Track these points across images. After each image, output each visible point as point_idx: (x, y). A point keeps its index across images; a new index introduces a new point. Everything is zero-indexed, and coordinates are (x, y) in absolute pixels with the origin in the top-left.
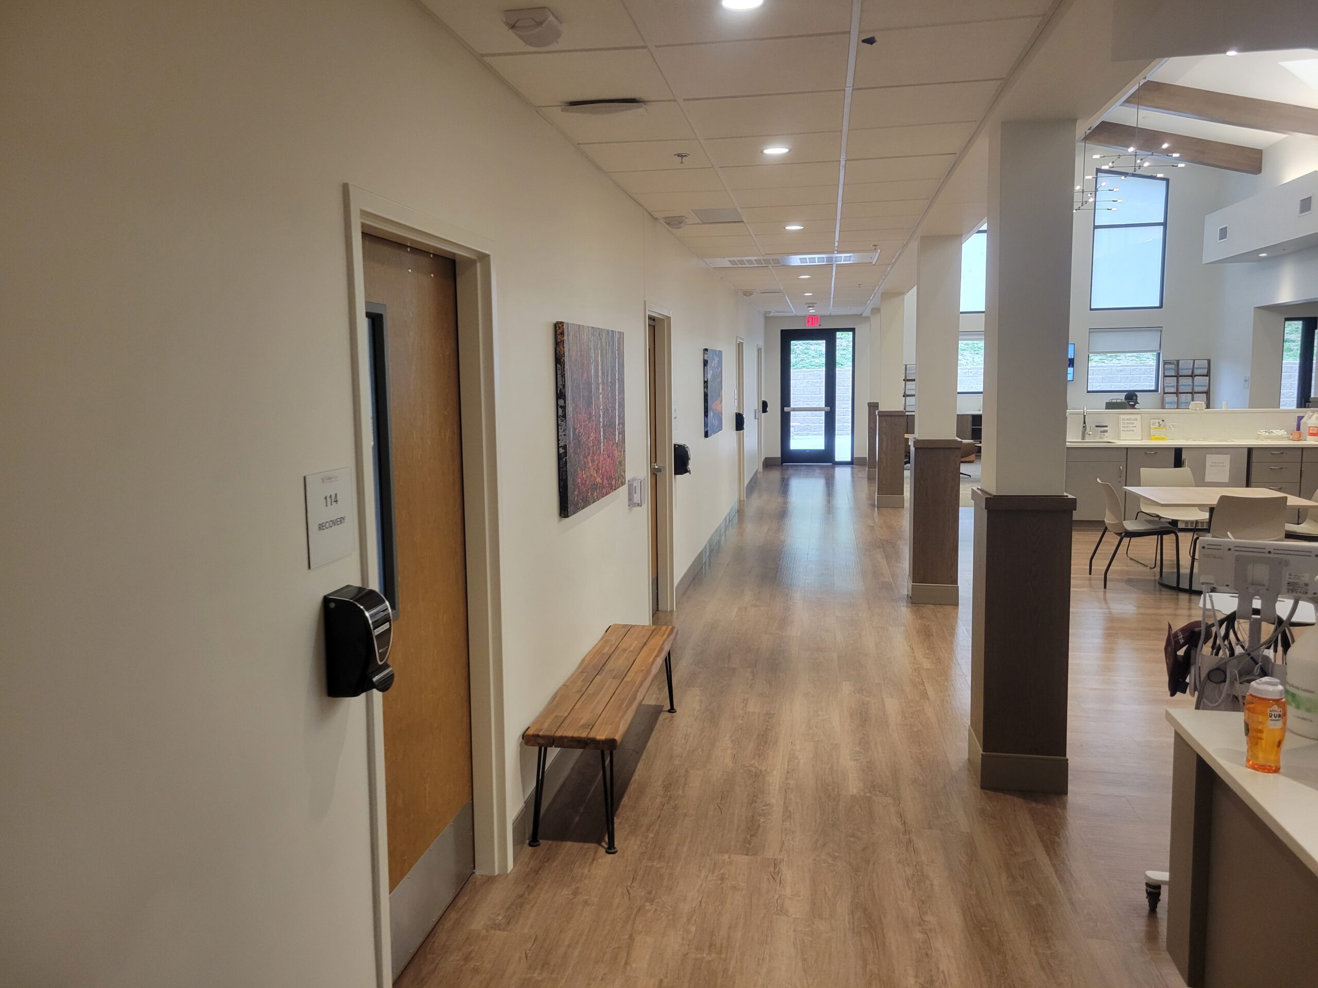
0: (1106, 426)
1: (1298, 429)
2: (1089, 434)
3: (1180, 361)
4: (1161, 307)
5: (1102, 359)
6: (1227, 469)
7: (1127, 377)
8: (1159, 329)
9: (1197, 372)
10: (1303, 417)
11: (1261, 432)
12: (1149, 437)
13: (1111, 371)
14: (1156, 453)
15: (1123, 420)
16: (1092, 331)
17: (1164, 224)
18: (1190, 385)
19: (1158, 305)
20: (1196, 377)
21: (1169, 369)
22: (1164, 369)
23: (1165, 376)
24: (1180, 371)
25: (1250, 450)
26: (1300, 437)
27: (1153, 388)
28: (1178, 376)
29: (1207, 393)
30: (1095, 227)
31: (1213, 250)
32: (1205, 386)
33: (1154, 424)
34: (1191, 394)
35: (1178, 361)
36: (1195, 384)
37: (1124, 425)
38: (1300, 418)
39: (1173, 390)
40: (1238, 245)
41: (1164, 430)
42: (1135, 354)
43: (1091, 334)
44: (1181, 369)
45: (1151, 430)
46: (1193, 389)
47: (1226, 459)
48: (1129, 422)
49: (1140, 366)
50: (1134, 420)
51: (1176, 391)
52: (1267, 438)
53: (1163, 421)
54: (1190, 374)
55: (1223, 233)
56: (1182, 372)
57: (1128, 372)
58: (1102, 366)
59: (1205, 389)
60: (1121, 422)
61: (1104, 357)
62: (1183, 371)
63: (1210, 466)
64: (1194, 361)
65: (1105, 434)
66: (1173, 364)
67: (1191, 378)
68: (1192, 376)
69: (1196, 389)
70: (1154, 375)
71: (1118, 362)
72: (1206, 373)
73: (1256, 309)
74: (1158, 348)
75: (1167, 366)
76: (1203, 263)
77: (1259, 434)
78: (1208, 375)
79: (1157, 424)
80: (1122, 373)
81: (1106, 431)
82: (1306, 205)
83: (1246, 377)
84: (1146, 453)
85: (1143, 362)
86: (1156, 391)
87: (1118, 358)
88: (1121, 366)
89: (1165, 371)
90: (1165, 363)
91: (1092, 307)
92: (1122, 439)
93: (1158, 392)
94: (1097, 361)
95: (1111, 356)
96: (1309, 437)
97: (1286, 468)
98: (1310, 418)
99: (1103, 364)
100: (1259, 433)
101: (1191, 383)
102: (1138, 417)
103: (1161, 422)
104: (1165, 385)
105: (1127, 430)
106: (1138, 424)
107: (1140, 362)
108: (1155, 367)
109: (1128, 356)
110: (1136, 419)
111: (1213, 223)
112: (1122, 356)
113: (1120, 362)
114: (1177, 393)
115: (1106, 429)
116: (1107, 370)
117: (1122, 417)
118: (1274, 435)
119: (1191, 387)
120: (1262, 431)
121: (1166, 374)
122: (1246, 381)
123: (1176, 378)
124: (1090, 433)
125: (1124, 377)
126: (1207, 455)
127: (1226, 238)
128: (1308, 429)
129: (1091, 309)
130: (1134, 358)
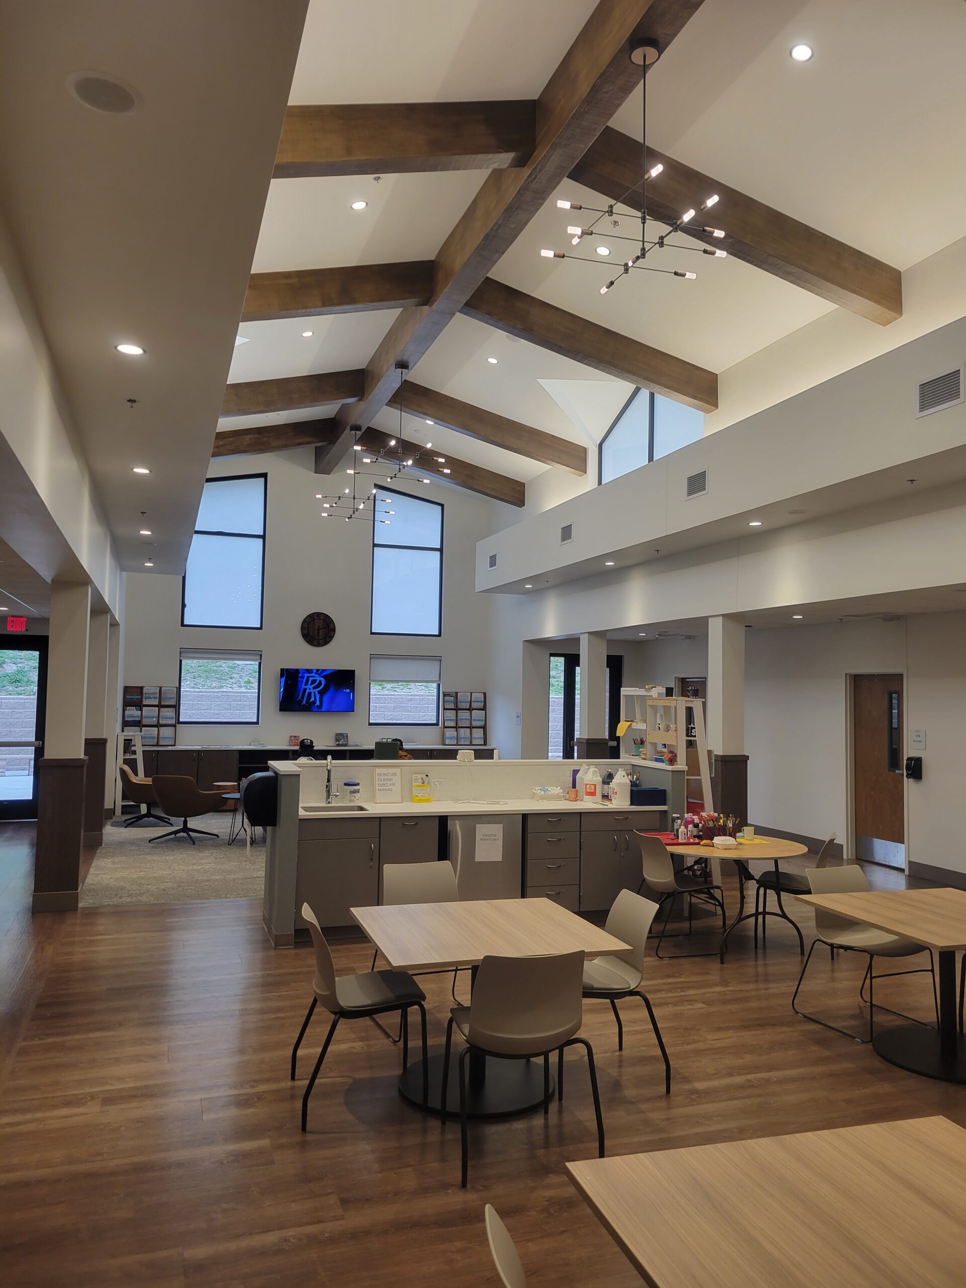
0: (358, 784)
1: (574, 786)
2: (336, 796)
3: (459, 693)
4: (440, 635)
5: (394, 688)
6: (500, 843)
7: (417, 707)
8: (438, 659)
9: (474, 705)
10: (578, 771)
11: (536, 790)
12: (411, 798)
13: (401, 700)
14: (416, 824)
15: (379, 775)
16: (373, 657)
17: (441, 550)
18: (468, 719)
19: (437, 633)
20: (474, 711)
21: (449, 702)
22: (444, 702)
23: (445, 709)
24: (459, 704)
25: (525, 817)
26: (577, 797)
27: (435, 722)
28: (456, 709)
29: (484, 728)
30: (375, 545)
31: (485, 578)
32: (482, 720)
33: (416, 780)
34: (469, 729)
35: (457, 693)
36: (473, 718)
37: (380, 783)
38: (575, 772)
39: (453, 724)
40: (506, 574)
41: (428, 789)
42: (424, 684)
43: (373, 660)
44: (460, 702)
45: (413, 788)
46: (471, 723)
47: (497, 830)
48: (386, 777)
49: (428, 696)
50: (392, 775)
51: (455, 726)
52: (542, 798)
53: (427, 775)
54: (468, 707)
55: (493, 561)
56: (461, 706)
57: (418, 701)
58: (394, 695)
59: (482, 723)
60: (377, 777)
61: (395, 685)
62: (462, 704)
63: (481, 839)
64: (471, 693)
65: (356, 795)
66: (452, 696)
67: (469, 711)
68: (470, 709)
69: (475, 724)
70: (435, 705)
71: (409, 691)
72: (482, 707)
73: (525, 642)
74: (438, 679)
75: (447, 698)
76: (476, 591)
77: (534, 793)
78: (484, 709)
79: (420, 780)
80: (412, 702)
81: (358, 791)
82: (566, 533)
83: (518, 713)
84: (404, 824)
85: (431, 692)
86: (437, 724)
87: (409, 687)
88: (411, 695)
89: (445, 704)
90: (444, 695)
91: (373, 631)
92: (377, 802)
93: (439, 725)
94: (389, 690)
95: (402, 685)
96: (586, 798)
97: (564, 839)
98: (586, 773)
99: (395, 693)
100: (533, 791)
101: (469, 718)
102: (398, 771)
103: (425, 778)
104: (445, 718)
105: (384, 789)
106: (397, 780)
107: (428, 692)
108: (436, 697)
109: (418, 686)
110: (395, 774)
111: (484, 549)
112: (412, 685)
113: (411, 691)
114: (456, 728)
115: (357, 788)
116: (398, 698)
117: (378, 771)
118: (550, 793)
119: (468, 722)
120: (537, 788)
121: (446, 707)
122: (518, 717)
123: (455, 711)
124: (337, 794)
125: (414, 707)
126: (477, 825)
127: (495, 565)
128: (585, 786)
129: (372, 633)
130: (424, 688)
